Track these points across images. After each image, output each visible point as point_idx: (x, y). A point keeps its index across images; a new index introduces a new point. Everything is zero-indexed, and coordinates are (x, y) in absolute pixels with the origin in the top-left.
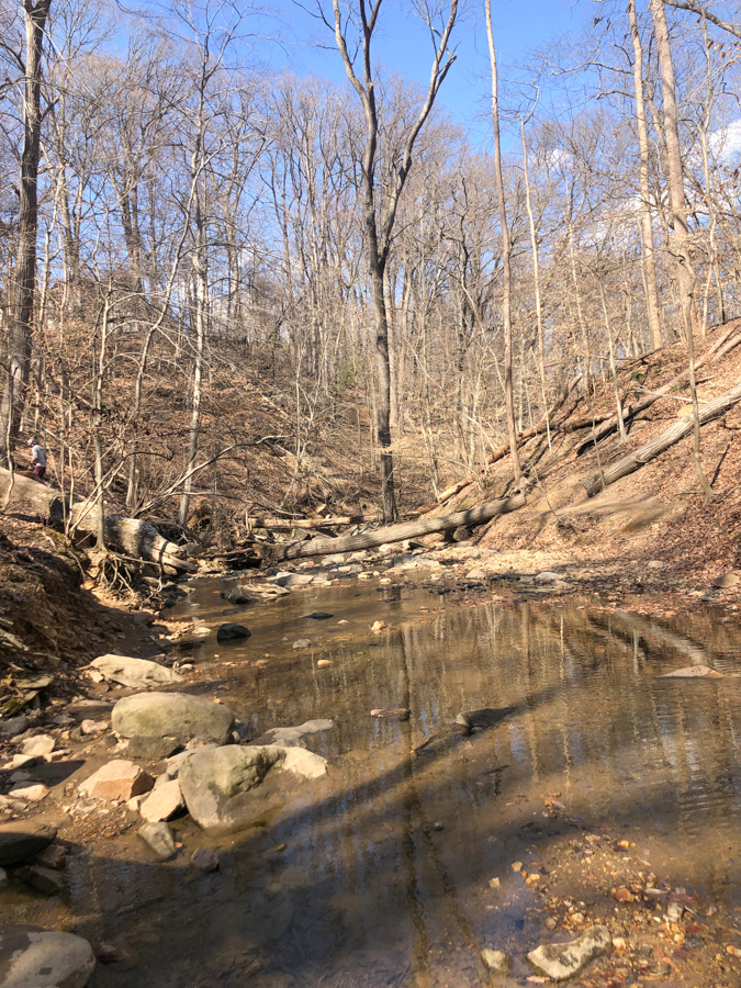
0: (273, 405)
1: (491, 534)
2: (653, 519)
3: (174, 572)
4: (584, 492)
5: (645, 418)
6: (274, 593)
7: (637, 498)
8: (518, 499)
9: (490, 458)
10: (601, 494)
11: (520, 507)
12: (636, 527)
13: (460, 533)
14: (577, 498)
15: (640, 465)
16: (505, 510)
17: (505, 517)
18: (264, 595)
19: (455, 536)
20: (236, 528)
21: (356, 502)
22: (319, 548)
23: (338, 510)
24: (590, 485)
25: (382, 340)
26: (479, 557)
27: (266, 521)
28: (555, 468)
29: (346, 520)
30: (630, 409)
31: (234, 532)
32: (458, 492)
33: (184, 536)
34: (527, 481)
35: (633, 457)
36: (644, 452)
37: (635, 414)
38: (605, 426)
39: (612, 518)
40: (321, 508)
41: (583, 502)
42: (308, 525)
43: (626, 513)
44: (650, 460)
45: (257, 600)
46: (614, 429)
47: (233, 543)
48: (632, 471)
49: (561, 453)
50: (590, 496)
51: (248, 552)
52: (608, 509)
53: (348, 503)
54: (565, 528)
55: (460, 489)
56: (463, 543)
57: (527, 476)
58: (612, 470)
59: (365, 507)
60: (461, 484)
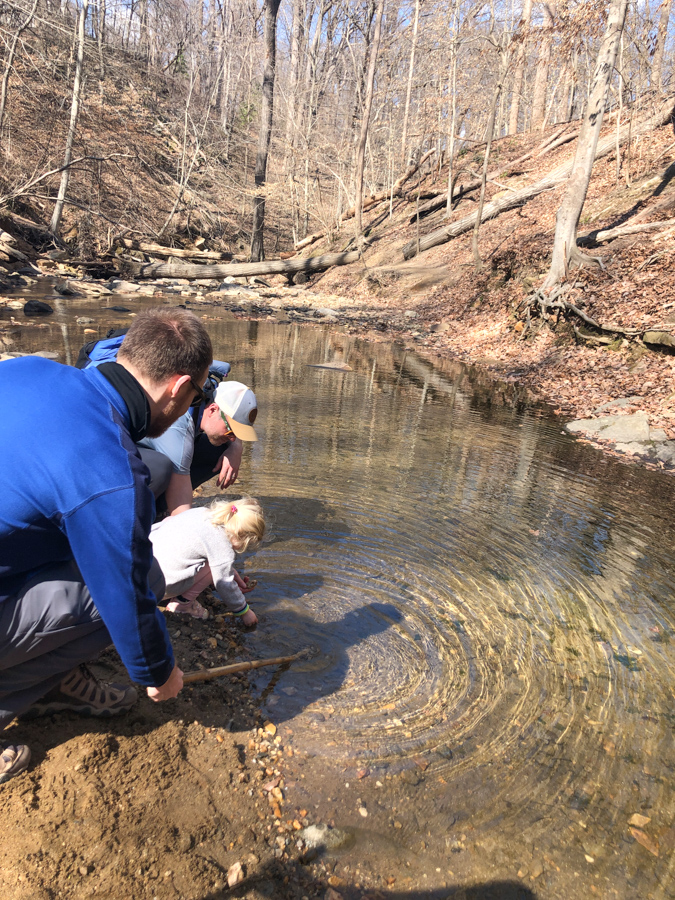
0: (167, 132)
1: (323, 281)
2: (435, 282)
3: (7, 258)
4: (402, 255)
5: (471, 198)
6: (97, 291)
7: (436, 265)
8: (353, 255)
9: (344, 215)
10: (414, 259)
11: (353, 262)
12: (421, 286)
13: (299, 277)
14: (396, 259)
15: (450, 238)
16: (341, 262)
17: (338, 268)
18: (88, 292)
19: (294, 279)
20: (98, 241)
21: (235, 242)
22: (173, 271)
23: (216, 246)
24: (406, 250)
25: (269, 81)
26: (296, 296)
27: (142, 245)
28: (390, 232)
29: (217, 255)
30: (462, 188)
31: (95, 245)
32: (313, 242)
33: (53, 243)
34: (365, 240)
35: (445, 230)
36: (455, 227)
37: (465, 193)
38: (437, 200)
39: (410, 277)
40: (201, 241)
41: (400, 263)
42: (181, 255)
43: (420, 275)
44: (459, 234)
45: (80, 295)
46: (443, 204)
47: (94, 254)
48: (443, 242)
49: (399, 219)
50: (406, 259)
51: (108, 265)
52: (409, 270)
53: (226, 241)
54: (373, 282)
55: (315, 240)
56: (298, 286)
57: (366, 236)
58: (426, 240)
59: (242, 247)
60: (316, 235)
